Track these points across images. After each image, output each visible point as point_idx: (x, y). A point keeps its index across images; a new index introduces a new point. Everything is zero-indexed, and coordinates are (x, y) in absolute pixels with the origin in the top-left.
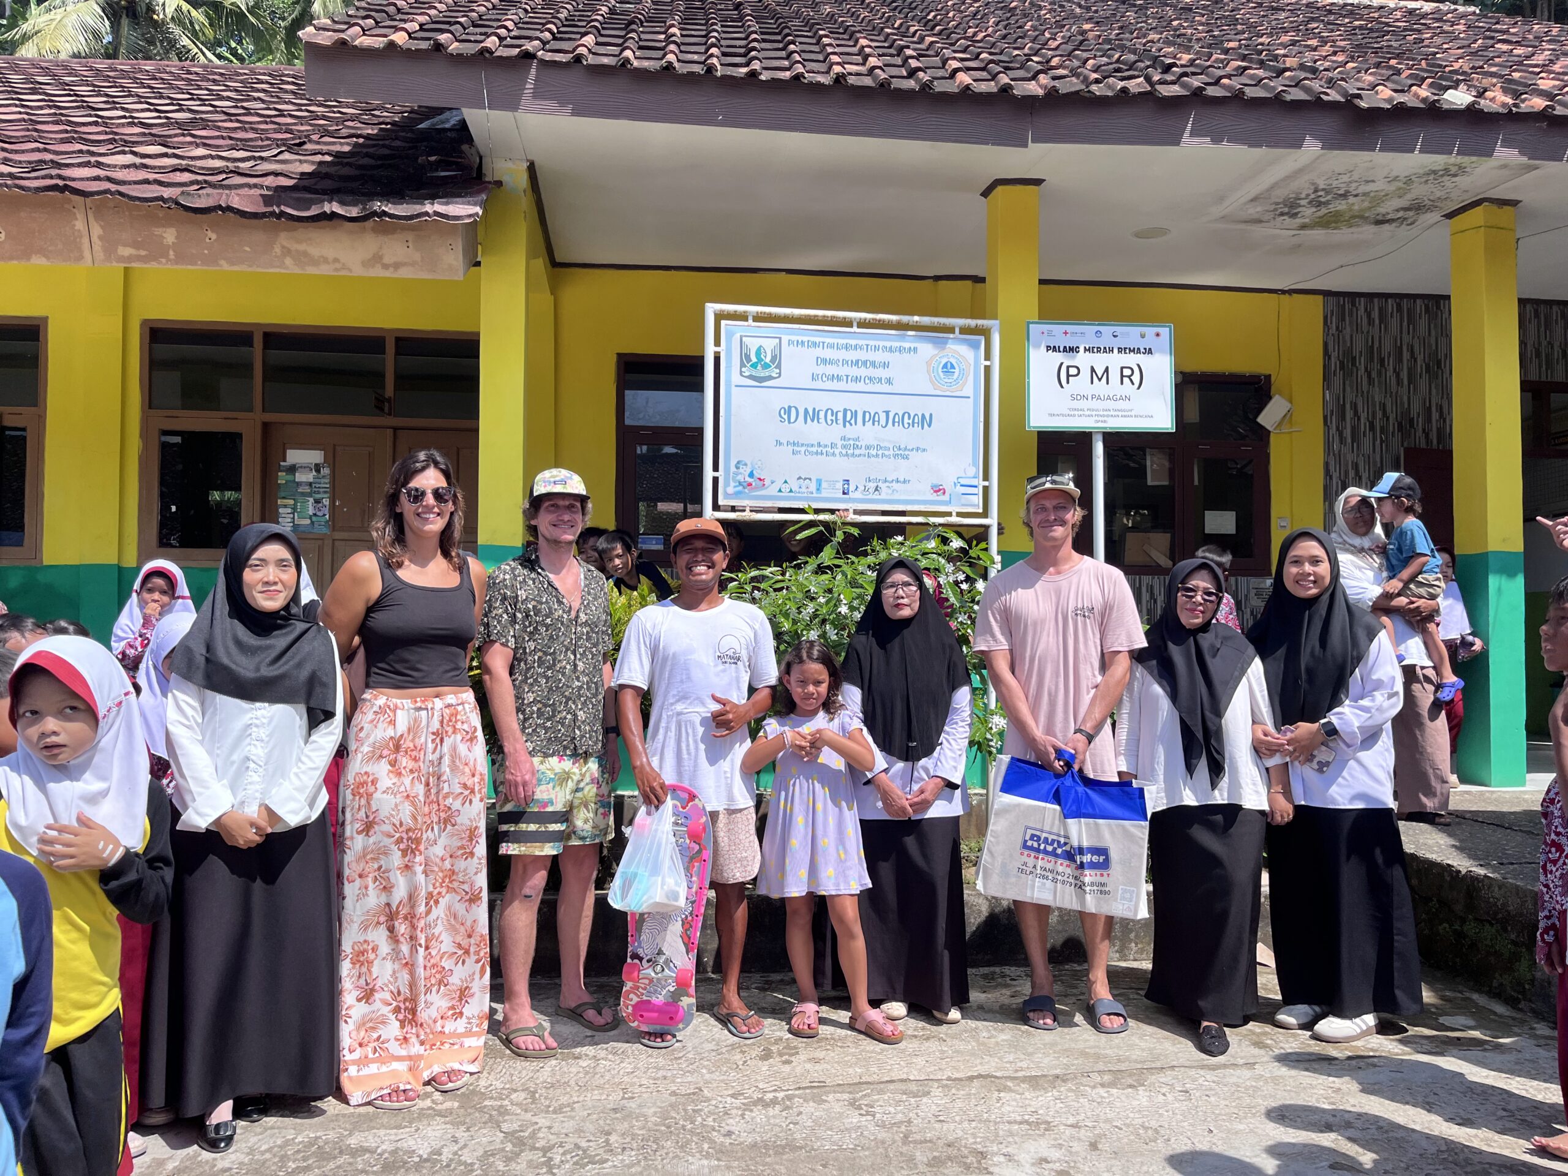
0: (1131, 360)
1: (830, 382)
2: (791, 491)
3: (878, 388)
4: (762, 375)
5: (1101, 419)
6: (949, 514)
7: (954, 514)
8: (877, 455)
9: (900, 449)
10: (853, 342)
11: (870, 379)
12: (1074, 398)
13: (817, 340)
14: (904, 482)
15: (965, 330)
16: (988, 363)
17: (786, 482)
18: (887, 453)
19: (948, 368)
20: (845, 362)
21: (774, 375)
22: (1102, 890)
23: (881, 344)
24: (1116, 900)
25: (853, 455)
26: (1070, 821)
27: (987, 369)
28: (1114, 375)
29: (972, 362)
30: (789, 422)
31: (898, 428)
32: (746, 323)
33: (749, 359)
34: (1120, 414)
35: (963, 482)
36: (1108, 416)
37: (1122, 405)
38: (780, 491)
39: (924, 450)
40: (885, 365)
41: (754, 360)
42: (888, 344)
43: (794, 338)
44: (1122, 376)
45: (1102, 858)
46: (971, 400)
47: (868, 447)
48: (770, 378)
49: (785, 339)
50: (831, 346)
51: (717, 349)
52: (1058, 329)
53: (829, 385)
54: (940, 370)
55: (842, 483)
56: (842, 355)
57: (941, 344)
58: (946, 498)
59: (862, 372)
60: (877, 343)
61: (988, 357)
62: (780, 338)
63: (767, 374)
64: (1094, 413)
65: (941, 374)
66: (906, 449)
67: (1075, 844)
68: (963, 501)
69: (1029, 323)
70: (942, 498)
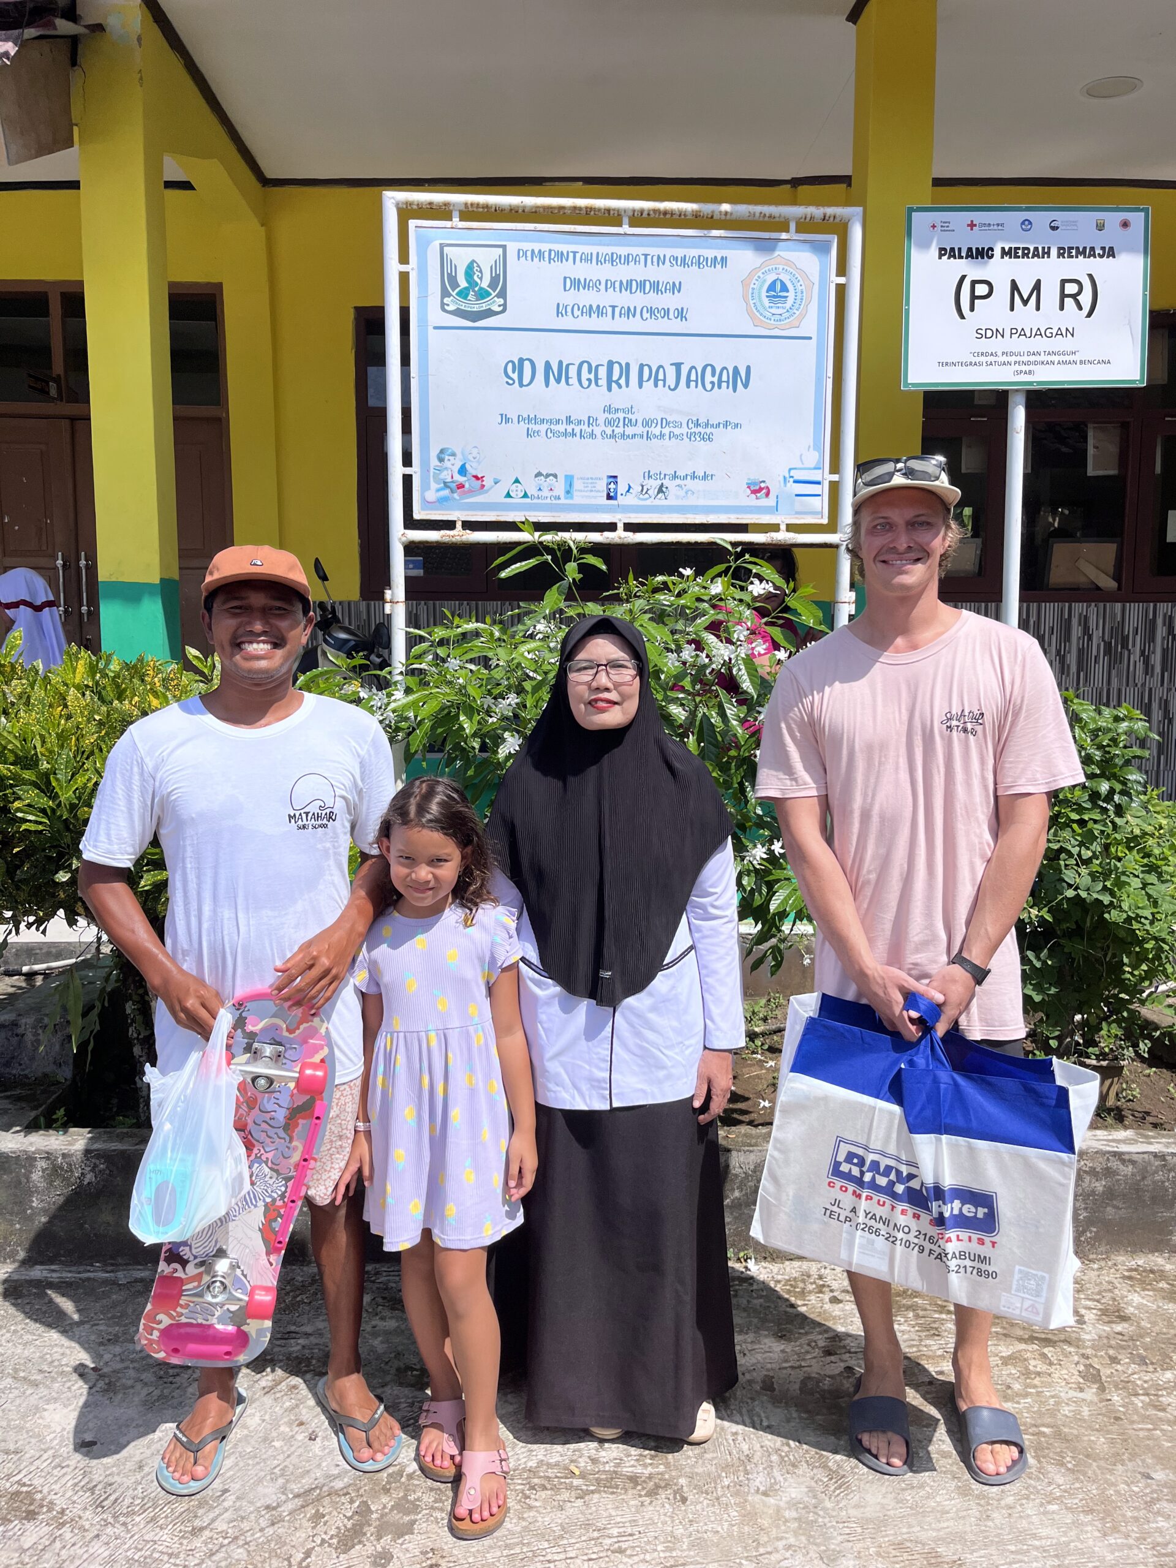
0: (1078, 267)
1: (586, 317)
2: (525, 496)
3: (663, 325)
4: (476, 308)
5: (1024, 368)
6: (775, 528)
7: (783, 527)
8: (662, 436)
9: (698, 425)
10: (623, 251)
11: (651, 311)
12: (981, 334)
13: (564, 248)
14: (705, 477)
15: (806, 226)
16: (842, 280)
17: (517, 481)
18: (677, 431)
19: (777, 290)
20: (610, 285)
21: (496, 308)
22: (981, 1267)
23: (669, 252)
24: (1008, 1290)
25: (623, 436)
26: (918, 1138)
27: (841, 290)
28: (1051, 294)
29: (816, 279)
30: (521, 385)
31: (696, 391)
32: (448, 224)
33: (454, 283)
34: (1056, 358)
35: (798, 475)
36: (1035, 363)
37: (1059, 344)
38: (508, 495)
39: (736, 426)
40: (676, 288)
41: (463, 283)
42: (679, 252)
43: (527, 246)
44: (1063, 296)
45: (981, 1212)
46: (814, 341)
47: (647, 423)
48: (489, 313)
49: (512, 248)
50: (587, 258)
51: (404, 268)
52: (958, 220)
53: (585, 323)
54: (764, 294)
55: (605, 481)
56: (605, 272)
57: (766, 247)
58: (771, 502)
59: (638, 300)
60: (661, 252)
61: (842, 270)
62: (504, 247)
63: (484, 307)
64: (1013, 359)
65: (766, 301)
66: (707, 425)
67: (929, 1180)
68: (798, 508)
69: (911, 210)
70: (764, 502)
